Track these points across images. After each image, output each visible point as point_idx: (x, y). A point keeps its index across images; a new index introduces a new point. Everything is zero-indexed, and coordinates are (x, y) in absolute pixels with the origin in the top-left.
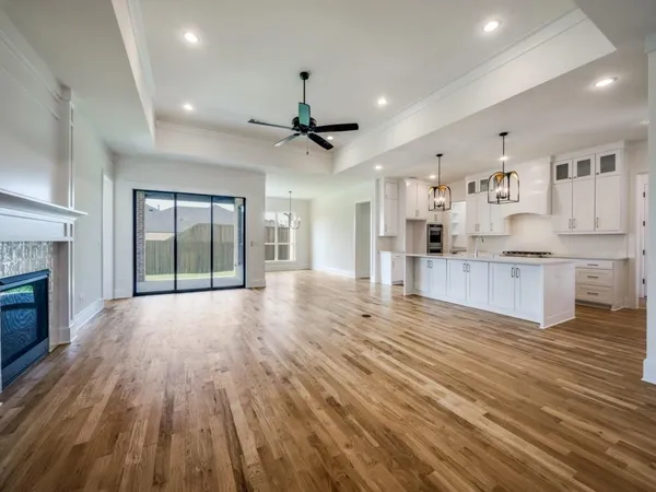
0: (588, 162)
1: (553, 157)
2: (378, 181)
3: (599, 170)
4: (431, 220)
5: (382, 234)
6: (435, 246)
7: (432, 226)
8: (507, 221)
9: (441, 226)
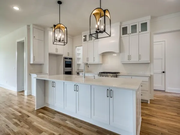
0: (136, 25)
1: (121, 23)
2: (29, 26)
3: (140, 31)
4: (65, 55)
5: (32, 62)
6: (68, 69)
7: (66, 58)
8: (101, 57)
9: (71, 59)
